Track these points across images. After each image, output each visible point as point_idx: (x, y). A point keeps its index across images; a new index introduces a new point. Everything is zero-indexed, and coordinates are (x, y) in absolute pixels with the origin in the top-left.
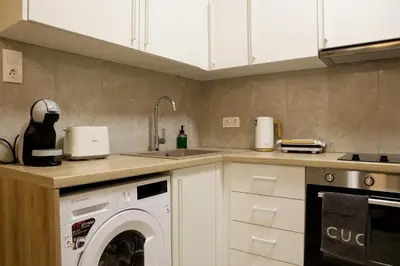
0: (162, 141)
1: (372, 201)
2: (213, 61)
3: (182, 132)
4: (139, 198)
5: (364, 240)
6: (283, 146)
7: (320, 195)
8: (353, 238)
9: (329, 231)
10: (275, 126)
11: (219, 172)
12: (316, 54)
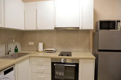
0: (10, 51)
1: (65, 65)
2: (26, 28)
3: (16, 47)
4: (5, 74)
5: (64, 74)
6: (45, 51)
7: (55, 65)
8: (62, 74)
9: (57, 73)
10: (43, 45)
11: (28, 60)
12: (54, 29)
